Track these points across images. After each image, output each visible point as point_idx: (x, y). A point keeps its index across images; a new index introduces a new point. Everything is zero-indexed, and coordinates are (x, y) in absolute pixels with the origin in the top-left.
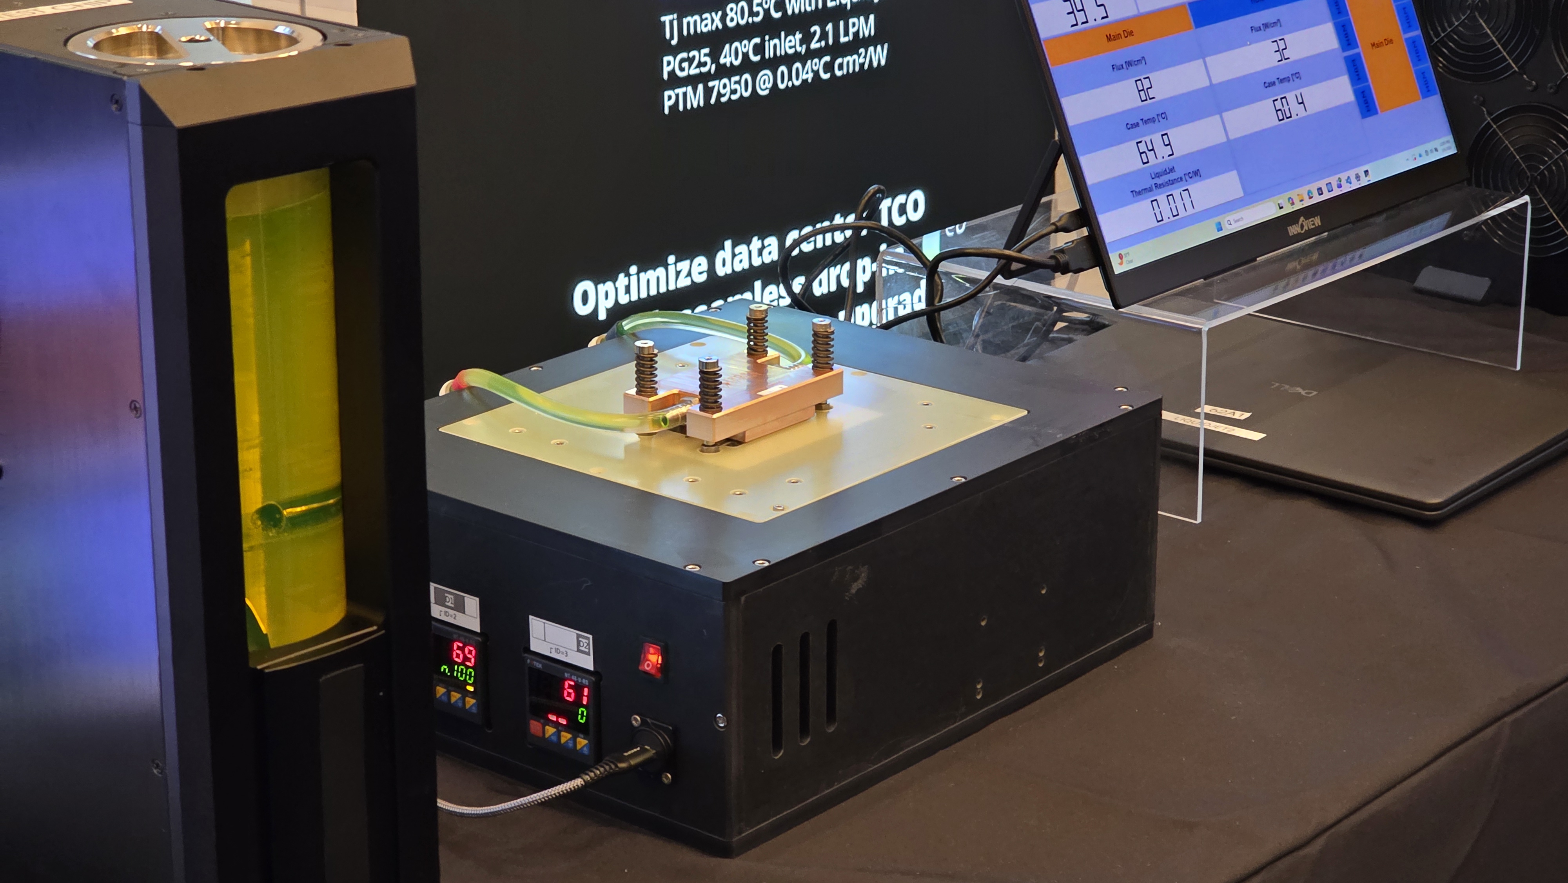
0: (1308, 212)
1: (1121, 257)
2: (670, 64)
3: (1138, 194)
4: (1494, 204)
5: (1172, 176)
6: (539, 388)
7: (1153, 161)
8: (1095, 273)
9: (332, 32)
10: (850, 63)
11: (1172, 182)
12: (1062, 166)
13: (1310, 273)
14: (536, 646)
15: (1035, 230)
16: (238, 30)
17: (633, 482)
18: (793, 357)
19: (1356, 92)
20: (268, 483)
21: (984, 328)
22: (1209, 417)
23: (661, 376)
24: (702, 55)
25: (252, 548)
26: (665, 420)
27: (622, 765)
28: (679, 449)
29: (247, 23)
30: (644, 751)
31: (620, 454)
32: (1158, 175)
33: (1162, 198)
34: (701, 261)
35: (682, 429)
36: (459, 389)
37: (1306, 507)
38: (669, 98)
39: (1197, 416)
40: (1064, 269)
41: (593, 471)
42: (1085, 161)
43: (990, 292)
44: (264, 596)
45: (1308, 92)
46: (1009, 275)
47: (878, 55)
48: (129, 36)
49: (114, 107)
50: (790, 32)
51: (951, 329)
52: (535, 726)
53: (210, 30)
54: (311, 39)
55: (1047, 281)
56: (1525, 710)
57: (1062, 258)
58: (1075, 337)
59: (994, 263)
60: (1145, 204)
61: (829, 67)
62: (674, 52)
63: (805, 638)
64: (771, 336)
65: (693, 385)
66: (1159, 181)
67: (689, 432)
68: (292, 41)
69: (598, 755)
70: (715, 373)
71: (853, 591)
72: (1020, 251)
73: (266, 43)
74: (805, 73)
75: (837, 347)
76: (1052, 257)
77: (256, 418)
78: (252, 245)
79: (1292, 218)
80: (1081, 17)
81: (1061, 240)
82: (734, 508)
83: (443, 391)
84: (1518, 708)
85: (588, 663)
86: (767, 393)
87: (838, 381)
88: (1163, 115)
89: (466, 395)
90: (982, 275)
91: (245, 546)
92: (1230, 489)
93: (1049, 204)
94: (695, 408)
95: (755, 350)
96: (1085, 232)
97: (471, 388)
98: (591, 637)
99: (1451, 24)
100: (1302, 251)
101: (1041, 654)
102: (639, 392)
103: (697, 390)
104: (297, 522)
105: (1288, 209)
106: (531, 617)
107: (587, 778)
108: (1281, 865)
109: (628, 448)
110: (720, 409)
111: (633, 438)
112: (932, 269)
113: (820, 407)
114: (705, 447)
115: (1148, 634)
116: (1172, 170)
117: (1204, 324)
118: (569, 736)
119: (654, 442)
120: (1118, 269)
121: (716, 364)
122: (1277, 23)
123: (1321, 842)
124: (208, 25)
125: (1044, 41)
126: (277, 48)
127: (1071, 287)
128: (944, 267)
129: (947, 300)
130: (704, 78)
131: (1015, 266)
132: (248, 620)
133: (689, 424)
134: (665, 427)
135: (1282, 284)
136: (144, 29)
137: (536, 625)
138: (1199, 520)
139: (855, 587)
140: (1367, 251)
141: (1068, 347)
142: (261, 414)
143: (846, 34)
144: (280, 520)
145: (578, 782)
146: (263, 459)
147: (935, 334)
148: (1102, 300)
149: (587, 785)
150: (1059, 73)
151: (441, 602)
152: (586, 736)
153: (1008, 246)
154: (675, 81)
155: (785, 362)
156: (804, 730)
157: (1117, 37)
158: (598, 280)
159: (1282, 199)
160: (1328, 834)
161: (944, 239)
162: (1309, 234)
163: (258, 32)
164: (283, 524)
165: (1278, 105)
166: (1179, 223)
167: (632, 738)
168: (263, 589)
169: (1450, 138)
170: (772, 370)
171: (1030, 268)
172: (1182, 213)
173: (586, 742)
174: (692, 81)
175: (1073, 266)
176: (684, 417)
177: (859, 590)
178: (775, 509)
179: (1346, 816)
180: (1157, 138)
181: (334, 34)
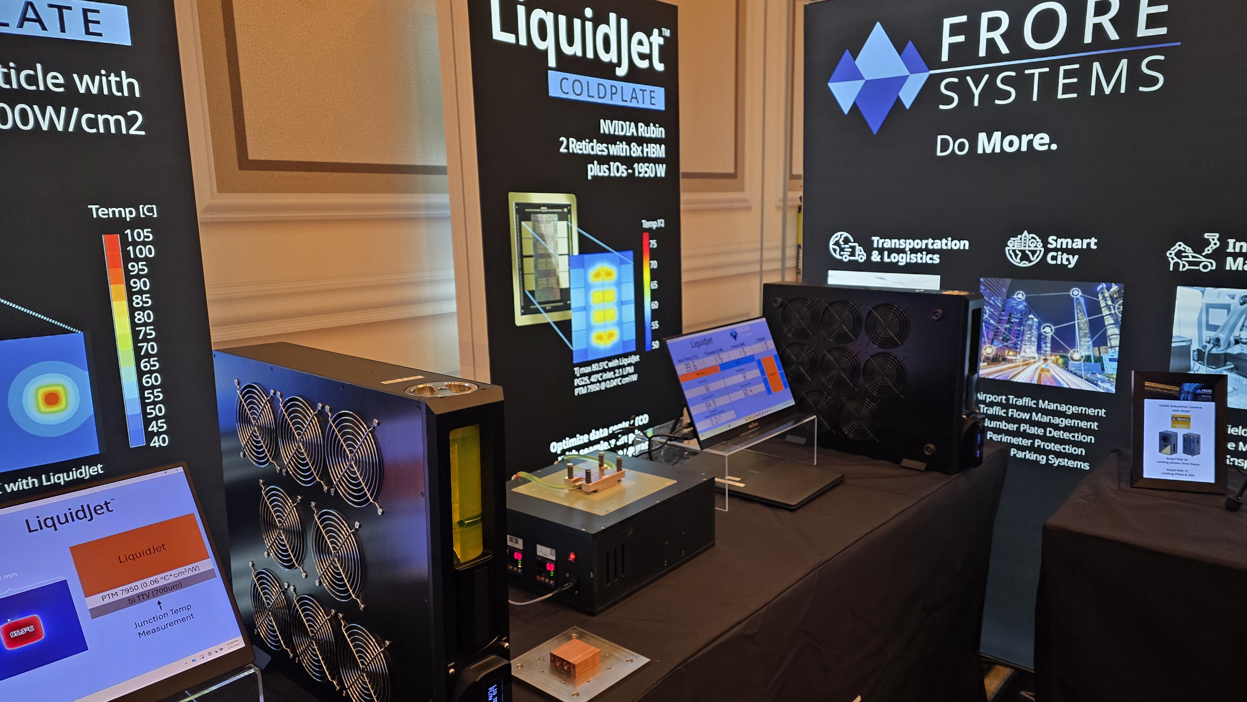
0: (754, 421)
1: (702, 435)
2: (577, 382)
3: (706, 417)
4: (805, 418)
5: (716, 412)
6: (540, 476)
7: (710, 408)
8: (696, 439)
9: (481, 385)
10: (626, 380)
11: (716, 414)
12: (685, 409)
13: (756, 438)
14: (539, 553)
15: (678, 428)
16: (454, 385)
17: (567, 504)
18: (611, 466)
19: (766, 388)
20: (461, 514)
21: (664, 455)
22: (729, 480)
23: (575, 473)
24: (586, 378)
25: (455, 533)
26: (576, 486)
27: (564, 589)
28: (580, 494)
29: (456, 383)
30: (569, 585)
31: (563, 496)
32: (712, 412)
33: (713, 418)
34: (586, 436)
35: (580, 488)
36: (517, 478)
37: (758, 506)
38: (577, 391)
39: (725, 479)
40: (687, 439)
41: (555, 501)
42: (691, 409)
43: (666, 446)
44: (459, 547)
45: (752, 388)
46: (671, 441)
47: (635, 378)
48: (423, 387)
49: (418, 409)
50: (610, 371)
51: (655, 456)
52: (538, 577)
53: (446, 385)
54: (475, 388)
55: (682, 442)
56: (823, 566)
57: (686, 436)
58: (689, 456)
59: (667, 438)
60: (709, 420)
61: (621, 381)
62: (578, 378)
63: (615, 549)
64: (605, 460)
65: (584, 477)
66: (712, 414)
67: (583, 489)
68: (469, 388)
69: (557, 585)
70: (590, 473)
71: (629, 535)
72: (674, 434)
73: (462, 388)
74: (614, 383)
75: (623, 463)
76: (683, 436)
77: (458, 495)
78: (458, 446)
79: (750, 423)
80: (689, 369)
81: (686, 431)
82: (596, 511)
83: (513, 478)
84: (820, 566)
85: (553, 558)
86: (604, 477)
87: (623, 475)
88: (713, 395)
89: (520, 480)
90: (664, 441)
91: (453, 533)
92: (735, 501)
93: (682, 420)
94: (584, 482)
95: (601, 465)
96: (692, 428)
97: (521, 477)
98: (554, 550)
99: (792, 368)
100: (754, 432)
101: (683, 552)
102: (569, 478)
103: (585, 477)
104: (469, 525)
105: (749, 421)
106: (537, 545)
107: (553, 593)
108: (754, 615)
109: (566, 494)
110: (591, 482)
111: (567, 491)
112: (650, 440)
113: (619, 481)
114: (587, 493)
115: (714, 545)
116: (716, 411)
117: (726, 455)
118: (548, 580)
119: (573, 492)
120: (702, 439)
121: (589, 470)
122: (743, 369)
123: (765, 608)
124: (446, 384)
125: (680, 376)
126: (465, 391)
127: (688, 444)
128: (653, 439)
129: (653, 448)
130: (586, 385)
131: (673, 438)
132: (454, 554)
133: (582, 487)
134: (576, 488)
135: (748, 442)
136: (428, 385)
137: (539, 547)
138: (727, 510)
139: (629, 534)
140: (771, 432)
141: (688, 460)
142: (459, 493)
143: (625, 372)
144: (464, 524)
145: (550, 595)
146: (460, 507)
147: (651, 458)
148: (697, 447)
149: (553, 595)
150: (683, 384)
151: (511, 541)
152: (553, 580)
153: (671, 433)
154: (578, 386)
155: (609, 468)
156: (616, 577)
157: (699, 374)
158: (557, 442)
159: (747, 418)
160: (767, 606)
161: (654, 432)
162: (755, 427)
163: (460, 386)
164: (465, 526)
165: (745, 392)
166: (718, 425)
167: (566, 580)
168: (459, 545)
169: (793, 400)
170: (605, 470)
171: (676, 439)
172: (719, 423)
173: (553, 582)
174: (583, 386)
175: (689, 438)
176: (581, 485)
177: (630, 535)
178: (607, 511)
179: (774, 599)
180: (711, 402)
181: (481, 386)
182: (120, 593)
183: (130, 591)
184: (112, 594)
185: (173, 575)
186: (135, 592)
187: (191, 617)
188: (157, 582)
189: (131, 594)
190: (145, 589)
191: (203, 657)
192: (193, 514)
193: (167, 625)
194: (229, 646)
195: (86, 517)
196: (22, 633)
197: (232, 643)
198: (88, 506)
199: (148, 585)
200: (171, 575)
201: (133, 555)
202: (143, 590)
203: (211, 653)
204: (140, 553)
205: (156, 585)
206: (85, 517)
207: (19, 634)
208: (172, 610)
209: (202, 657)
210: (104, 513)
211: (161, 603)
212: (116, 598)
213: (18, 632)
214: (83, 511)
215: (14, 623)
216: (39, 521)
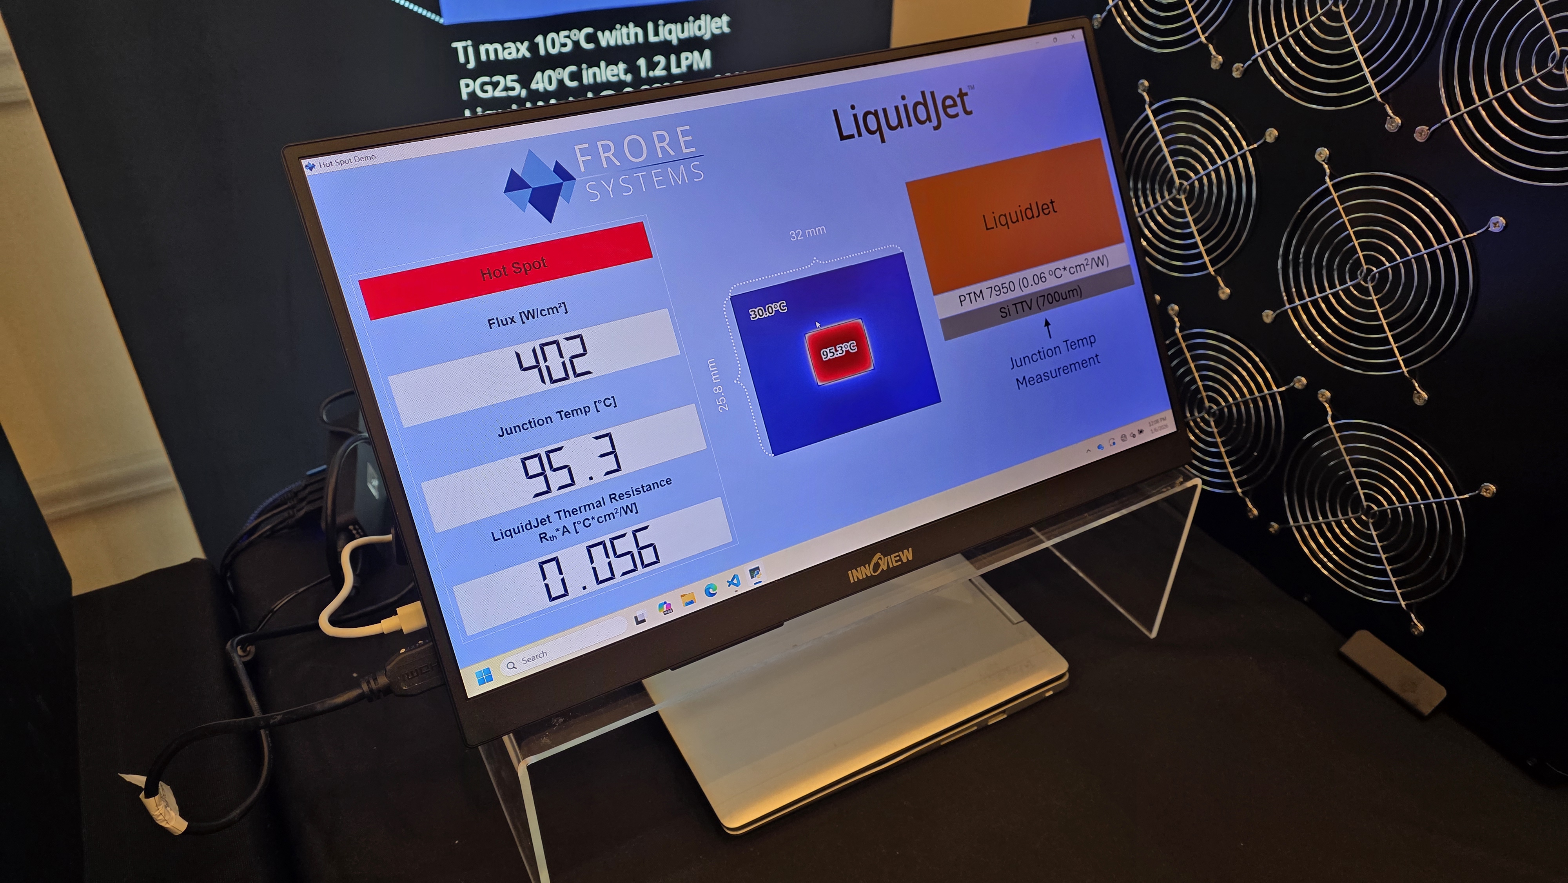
182: (987, 293)
183: (1002, 290)
184: (975, 293)
185: (1068, 269)
186: (1011, 296)
187: (1095, 358)
188: (1043, 279)
189: (1003, 298)
190: (1027, 291)
191: (1114, 443)
192: (1099, 140)
193: (1059, 369)
194: (1153, 427)
195: (930, 121)
196: (838, 354)
197: (1157, 421)
198: (932, 93)
199: (1030, 285)
200: (1065, 269)
201: (1005, 216)
202: (1023, 294)
203: (1125, 436)
204: (1016, 212)
205: (1042, 286)
206: (929, 119)
207: (835, 356)
208: (1066, 341)
209: (1112, 441)
210: (957, 115)
211: (1050, 324)
212: (980, 304)
213: (833, 351)
214: (925, 105)
215: (828, 332)
216: (855, 116)
